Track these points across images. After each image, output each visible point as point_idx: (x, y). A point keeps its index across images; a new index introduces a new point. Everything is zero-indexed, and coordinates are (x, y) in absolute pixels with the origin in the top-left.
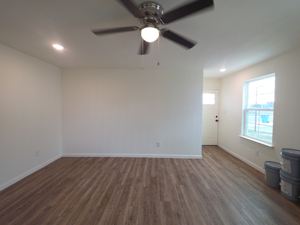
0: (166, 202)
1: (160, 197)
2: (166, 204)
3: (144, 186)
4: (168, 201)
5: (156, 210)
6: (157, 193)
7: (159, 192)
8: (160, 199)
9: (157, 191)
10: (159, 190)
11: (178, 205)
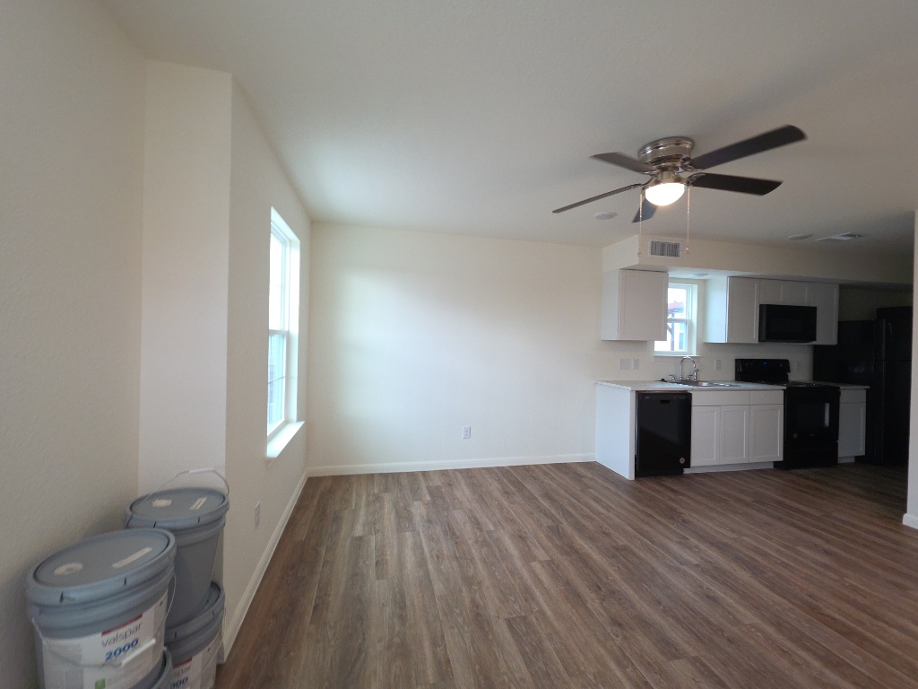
2: (675, 652)
5: (684, 628)
8: (708, 666)
11: (636, 652)
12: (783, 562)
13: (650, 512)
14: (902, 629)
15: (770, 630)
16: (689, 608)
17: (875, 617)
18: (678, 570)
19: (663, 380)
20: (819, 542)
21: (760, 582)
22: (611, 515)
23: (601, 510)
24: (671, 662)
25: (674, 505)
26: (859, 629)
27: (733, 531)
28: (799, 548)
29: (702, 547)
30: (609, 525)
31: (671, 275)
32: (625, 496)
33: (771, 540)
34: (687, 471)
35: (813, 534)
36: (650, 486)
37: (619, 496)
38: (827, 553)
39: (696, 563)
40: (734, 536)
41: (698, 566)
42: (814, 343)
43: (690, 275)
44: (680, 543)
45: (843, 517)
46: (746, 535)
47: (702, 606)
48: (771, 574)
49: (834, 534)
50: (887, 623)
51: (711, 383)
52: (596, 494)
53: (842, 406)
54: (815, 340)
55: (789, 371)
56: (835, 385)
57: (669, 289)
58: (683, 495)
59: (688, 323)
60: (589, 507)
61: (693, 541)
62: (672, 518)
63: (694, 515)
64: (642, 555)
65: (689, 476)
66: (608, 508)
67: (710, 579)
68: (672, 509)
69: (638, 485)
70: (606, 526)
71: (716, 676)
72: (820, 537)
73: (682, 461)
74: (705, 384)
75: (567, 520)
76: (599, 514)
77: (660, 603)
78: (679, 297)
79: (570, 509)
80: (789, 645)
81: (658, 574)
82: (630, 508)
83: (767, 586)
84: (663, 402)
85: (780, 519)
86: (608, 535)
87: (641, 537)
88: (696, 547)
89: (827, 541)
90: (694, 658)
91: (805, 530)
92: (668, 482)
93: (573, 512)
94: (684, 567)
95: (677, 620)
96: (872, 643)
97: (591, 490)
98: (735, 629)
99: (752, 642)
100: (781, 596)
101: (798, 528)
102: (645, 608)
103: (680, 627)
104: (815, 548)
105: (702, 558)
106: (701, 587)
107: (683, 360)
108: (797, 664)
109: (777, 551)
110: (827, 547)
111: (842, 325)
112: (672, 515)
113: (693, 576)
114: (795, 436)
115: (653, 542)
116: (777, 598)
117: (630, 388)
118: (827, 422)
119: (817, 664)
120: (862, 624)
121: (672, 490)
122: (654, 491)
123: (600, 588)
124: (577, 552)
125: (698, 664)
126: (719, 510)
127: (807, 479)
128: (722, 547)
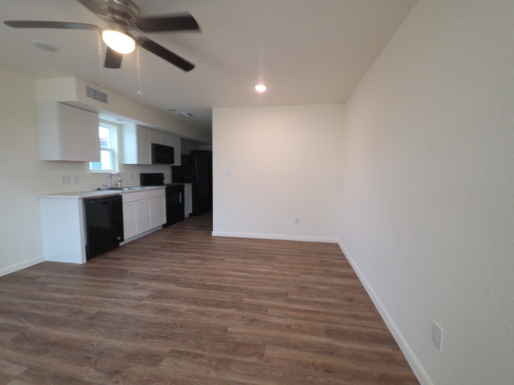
0: (162, 360)
1: (182, 352)
2: (157, 358)
3: (229, 329)
4: (163, 363)
5: (158, 339)
6: (196, 347)
7: (199, 352)
8: (178, 350)
9: (204, 350)
10: (205, 353)
11: (136, 381)
12: (185, 271)
13: (106, 279)
14: (230, 276)
15: (194, 307)
16: (156, 324)
17: (222, 276)
18: (140, 306)
19: (99, 189)
20: (192, 255)
21: (180, 286)
22: (76, 296)
23: (66, 296)
24: (159, 367)
25: (122, 267)
26: (220, 284)
27: (158, 267)
28: (188, 261)
29: (148, 284)
30: (78, 304)
31: (102, 116)
32: (82, 277)
33: (175, 263)
34: (121, 244)
35: (189, 252)
36: (100, 262)
37: (79, 279)
38: (197, 258)
39: (148, 295)
40: (160, 269)
41: (149, 296)
42: (173, 165)
43: (112, 119)
44: (134, 289)
45: (195, 241)
46: (165, 266)
47: (161, 318)
48: (183, 280)
49: (195, 249)
50: (225, 276)
51: (129, 188)
52: (56, 286)
53: (185, 193)
54: (174, 163)
55: (164, 179)
56: (182, 184)
57: (99, 127)
58: (124, 259)
59: (112, 151)
60: (53, 300)
61: (141, 283)
62: (123, 276)
63: (135, 268)
64: (113, 311)
65: (123, 246)
66: (72, 292)
67: (159, 299)
68: (121, 270)
69: (91, 265)
70: (75, 306)
71: (184, 352)
72: (192, 252)
73: (119, 238)
74: (126, 189)
75: (32, 322)
76: (66, 301)
77: (138, 335)
78: (106, 133)
79: (33, 311)
80: (203, 309)
81: (129, 317)
82: (91, 284)
83: (184, 287)
84: (104, 203)
85: (175, 251)
86: (80, 312)
87: (108, 299)
88: (144, 286)
89: (195, 253)
90: (170, 352)
91: (186, 252)
92: (112, 254)
93: (38, 312)
94: (142, 302)
95: (152, 337)
96: (225, 287)
97: (48, 286)
98: (181, 319)
99: (190, 319)
100: (191, 288)
101: (183, 252)
102: (129, 345)
103: (155, 340)
104: (192, 258)
105: (150, 291)
106: (156, 308)
107: (111, 175)
108: (210, 315)
109: (180, 267)
110: (196, 255)
111: (183, 157)
112: (122, 274)
113: (149, 304)
114: (171, 210)
115: (117, 298)
116: (190, 290)
117: (78, 197)
118: (181, 201)
119: (215, 310)
120: (219, 281)
121: (116, 259)
122: (104, 264)
123: (89, 358)
124: (55, 343)
125: (173, 354)
126: (147, 259)
127: (177, 228)
128: (157, 279)
